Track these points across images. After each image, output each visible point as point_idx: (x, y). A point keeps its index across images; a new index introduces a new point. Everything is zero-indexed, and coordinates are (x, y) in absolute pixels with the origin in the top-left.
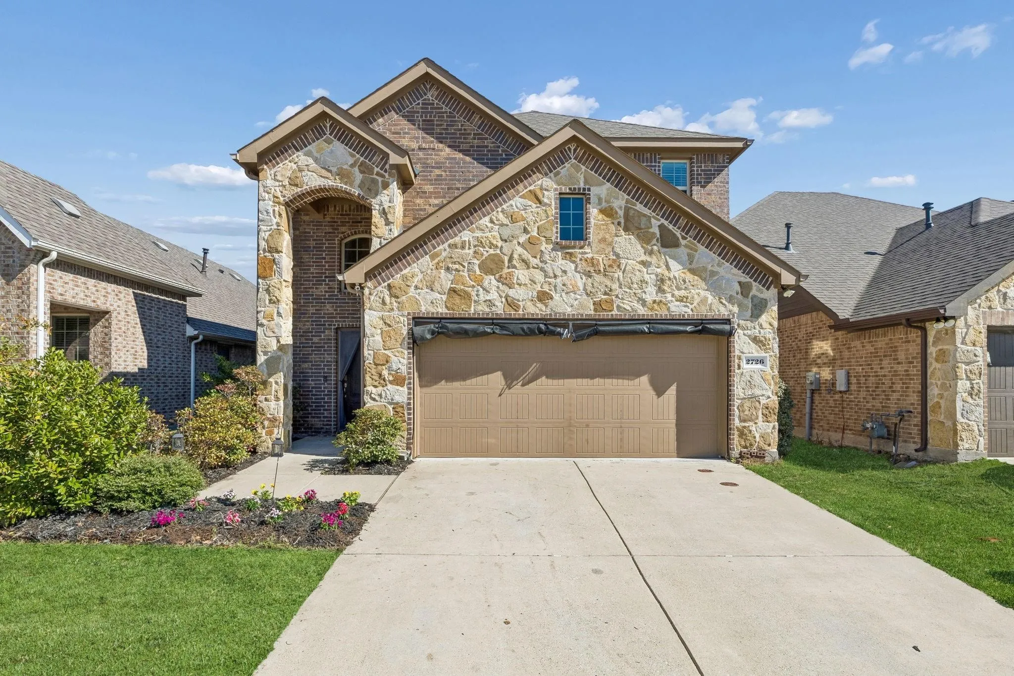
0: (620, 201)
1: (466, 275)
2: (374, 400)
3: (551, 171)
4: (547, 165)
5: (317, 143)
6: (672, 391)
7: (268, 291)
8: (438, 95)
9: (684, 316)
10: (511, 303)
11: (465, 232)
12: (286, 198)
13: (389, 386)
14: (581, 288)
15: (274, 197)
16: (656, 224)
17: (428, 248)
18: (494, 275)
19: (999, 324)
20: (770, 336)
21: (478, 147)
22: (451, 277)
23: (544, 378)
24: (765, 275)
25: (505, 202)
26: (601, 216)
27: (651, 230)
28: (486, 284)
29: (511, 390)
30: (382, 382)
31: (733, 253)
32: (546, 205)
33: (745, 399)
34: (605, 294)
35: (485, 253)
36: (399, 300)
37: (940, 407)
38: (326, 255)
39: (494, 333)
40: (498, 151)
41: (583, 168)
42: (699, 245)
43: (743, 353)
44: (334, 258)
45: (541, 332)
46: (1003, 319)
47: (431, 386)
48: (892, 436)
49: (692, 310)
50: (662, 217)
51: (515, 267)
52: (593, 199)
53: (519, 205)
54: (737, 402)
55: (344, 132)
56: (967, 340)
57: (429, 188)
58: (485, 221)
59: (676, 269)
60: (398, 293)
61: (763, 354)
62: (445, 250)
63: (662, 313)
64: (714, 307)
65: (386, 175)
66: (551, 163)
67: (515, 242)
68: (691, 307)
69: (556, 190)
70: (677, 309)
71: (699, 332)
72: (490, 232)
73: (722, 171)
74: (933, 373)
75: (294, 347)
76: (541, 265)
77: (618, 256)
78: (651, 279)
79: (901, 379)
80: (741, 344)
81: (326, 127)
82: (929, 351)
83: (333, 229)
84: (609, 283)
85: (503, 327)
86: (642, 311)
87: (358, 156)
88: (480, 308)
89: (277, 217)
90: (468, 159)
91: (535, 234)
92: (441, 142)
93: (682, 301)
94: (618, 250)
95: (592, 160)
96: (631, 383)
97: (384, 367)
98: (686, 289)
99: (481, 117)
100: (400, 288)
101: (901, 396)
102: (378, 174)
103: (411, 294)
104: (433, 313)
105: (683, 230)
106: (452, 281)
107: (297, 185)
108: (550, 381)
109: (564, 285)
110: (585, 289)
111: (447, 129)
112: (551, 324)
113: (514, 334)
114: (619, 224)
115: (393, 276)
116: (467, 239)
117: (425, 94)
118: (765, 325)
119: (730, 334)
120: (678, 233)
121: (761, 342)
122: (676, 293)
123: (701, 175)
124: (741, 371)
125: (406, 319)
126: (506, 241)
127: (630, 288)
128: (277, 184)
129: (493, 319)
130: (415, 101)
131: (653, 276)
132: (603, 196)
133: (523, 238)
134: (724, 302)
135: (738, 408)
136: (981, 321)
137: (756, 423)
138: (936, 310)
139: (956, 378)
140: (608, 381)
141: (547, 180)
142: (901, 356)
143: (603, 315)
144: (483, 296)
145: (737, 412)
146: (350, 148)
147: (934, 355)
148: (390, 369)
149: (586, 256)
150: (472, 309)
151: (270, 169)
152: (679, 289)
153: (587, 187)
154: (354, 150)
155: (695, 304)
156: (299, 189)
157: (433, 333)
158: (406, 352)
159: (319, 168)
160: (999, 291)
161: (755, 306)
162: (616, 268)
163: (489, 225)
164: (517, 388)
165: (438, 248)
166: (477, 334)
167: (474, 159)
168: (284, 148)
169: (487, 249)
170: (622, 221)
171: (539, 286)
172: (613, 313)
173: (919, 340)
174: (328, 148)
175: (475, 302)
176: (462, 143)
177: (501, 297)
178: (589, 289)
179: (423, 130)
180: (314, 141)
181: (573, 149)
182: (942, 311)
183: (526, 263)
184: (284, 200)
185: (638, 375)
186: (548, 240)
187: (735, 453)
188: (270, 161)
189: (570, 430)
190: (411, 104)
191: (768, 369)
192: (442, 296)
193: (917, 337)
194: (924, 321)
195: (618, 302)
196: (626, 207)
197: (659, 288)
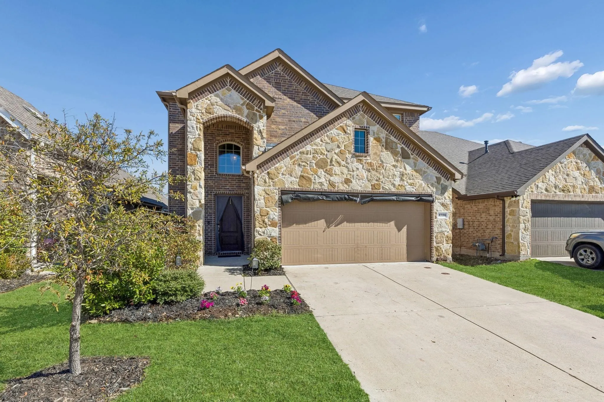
0: (383, 134)
1: (309, 169)
2: (260, 235)
3: (351, 117)
4: (349, 113)
5: (222, 90)
6: (405, 229)
7: (193, 173)
8: (283, 70)
9: (412, 192)
10: (332, 184)
11: (308, 146)
12: (204, 120)
13: (269, 227)
14: (366, 177)
15: (197, 119)
16: (400, 146)
17: (289, 153)
18: (323, 169)
19: (535, 199)
20: (449, 203)
21: (304, 99)
22: (301, 169)
23: (345, 222)
24: (447, 174)
25: (328, 131)
26: (375, 141)
27: (397, 150)
28: (319, 174)
29: (329, 229)
30: (265, 225)
31: (433, 163)
32: (348, 134)
33: (438, 233)
34: (377, 181)
35: (318, 157)
36: (273, 181)
37: (511, 236)
38: (208, 152)
39: (323, 199)
40: (315, 103)
41: (366, 116)
42: (419, 158)
43: (437, 211)
44: (214, 155)
45: (345, 199)
46: (537, 197)
47: (288, 227)
48: (487, 249)
49: (416, 190)
50: (402, 143)
51: (333, 165)
52: (371, 132)
53: (335, 133)
54: (435, 235)
55: (238, 85)
56: (524, 206)
57: (278, 120)
58: (318, 140)
59: (409, 170)
60: (273, 177)
61: (446, 212)
62: (298, 155)
63: (402, 191)
64: (425, 189)
65: (261, 111)
66: (351, 113)
67: (333, 152)
68: (415, 188)
69: (353, 126)
70: (410, 189)
71: (418, 201)
72: (321, 146)
73: (417, 121)
74: (508, 220)
75: (205, 205)
76: (346, 165)
77: (382, 162)
78: (398, 174)
79: (491, 223)
80: (437, 207)
81: (227, 82)
82: (506, 210)
83: (213, 138)
84: (378, 175)
85: (327, 197)
86: (393, 190)
87: (245, 99)
88: (316, 186)
89: (199, 130)
90: (299, 105)
91: (343, 148)
92: (285, 95)
93: (411, 185)
94: (382, 159)
95: (370, 113)
96: (386, 225)
97: (266, 217)
98: (413, 179)
99: (306, 84)
100: (274, 174)
101: (492, 231)
102: (257, 110)
103: (280, 178)
104: (292, 188)
105: (412, 151)
106: (302, 171)
107: (210, 113)
108: (348, 224)
109: (357, 175)
110: (367, 178)
111: (288, 88)
112: (350, 195)
113: (333, 200)
114: (383, 146)
115: (270, 168)
116: (309, 150)
117: (276, 68)
118: (447, 198)
119: (433, 202)
120: (410, 152)
121: (445, 205)
122: (409, 181)
123: (407, 122)
124: (437, 219)
125: (277, 191)
126: (329, 152)
127: (388, 178)
128: (198, 111)
129: (322, 192)
130: (271, 72)
131: (399, 173)
132: (375, 131)
133: (337, 151)
134: (430, 186)
135: (435, 237)
136: (529, 197)
137: (443, 244)
138: (513, 192)
139: (519, 223)
140: (376, 224)
141: (350, 121)
142: (492, 212)
143: (376, 191)
144: (318, 180)
145: (435, 239)
146: (241, 94)
147: (509, 212)
148: (269, 218)
149: (368, 161)
150: (312, 187)
151: (194, 103)
152: (410, 179)
153: (368, 126)
154: (243, 96)
155: (417, 187)
156: (212, 116)
157: (292, 199)
158: (278, 209)
159: (223, 104)
160: (535, 184)
161: (442, 188)
162: (381, 168)
163: (321, 143)
164: (332, 228)
165: (294, 154)
166: (314, 200)
167: (302, 106)
168: (203, 91)
169: (320, 155)
170: (384, 144)
171: (345, 175)
172: (380, 190)
173: (501, 205)
174: (228, 93)
175: (314, 183)
176: (296, 97)
177: (326, 180)
178: (369, 178)
179: (275, 87)
180: (220, 89)
181: (361, 106)
182: (516, 193)
183: (339, 164)
184: (203, 121)
185: (389, 221)
186: (349, 152)
187: (434, 259)
188: (194, 98)
189: (358, 249)
190: (269, 73)
191: (448, 218)
192: (297, 179)
193: (500, 204)
194: (504, 197)
195: (382, 185)
196: (386, 137)
197: (401, 178)
